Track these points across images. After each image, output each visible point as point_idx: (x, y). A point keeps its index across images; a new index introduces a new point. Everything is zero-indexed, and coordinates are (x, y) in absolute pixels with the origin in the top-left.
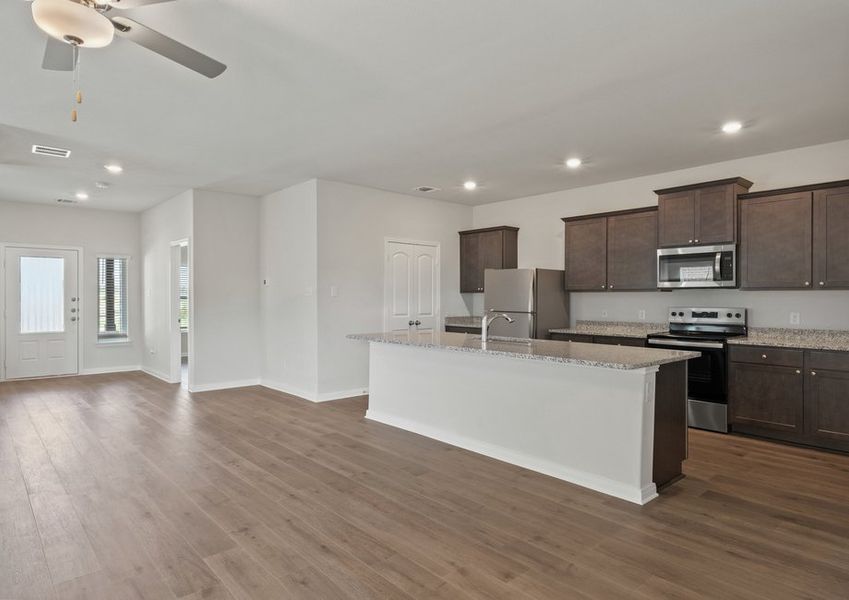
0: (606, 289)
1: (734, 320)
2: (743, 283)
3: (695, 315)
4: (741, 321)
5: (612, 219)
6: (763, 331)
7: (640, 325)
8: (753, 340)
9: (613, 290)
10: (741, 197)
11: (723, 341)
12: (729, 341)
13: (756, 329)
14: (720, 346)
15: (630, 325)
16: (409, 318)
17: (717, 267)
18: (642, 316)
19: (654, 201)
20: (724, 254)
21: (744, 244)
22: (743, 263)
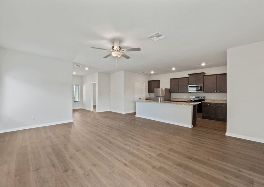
0: (179, 92)
1: (202, 98)
2: (205, 92)
3: (195, 97)
4: (204, 98)
5: (180, 79)
6: (208, 100)
7: (185, 99)
8: (206, 101)
9: (180, 92)
10: (204, 76)
11: (201, 102)
12: (202, 102)
13: (207, 100)
14: (200, 103)
15: (183, 99)
16: (139, 98)
17: (200, 88)
18: (185, 97)
19: (188, 76)
20: (201, 86)
21: (204, 84)
22: (204, 88)
